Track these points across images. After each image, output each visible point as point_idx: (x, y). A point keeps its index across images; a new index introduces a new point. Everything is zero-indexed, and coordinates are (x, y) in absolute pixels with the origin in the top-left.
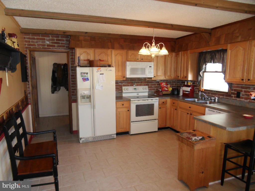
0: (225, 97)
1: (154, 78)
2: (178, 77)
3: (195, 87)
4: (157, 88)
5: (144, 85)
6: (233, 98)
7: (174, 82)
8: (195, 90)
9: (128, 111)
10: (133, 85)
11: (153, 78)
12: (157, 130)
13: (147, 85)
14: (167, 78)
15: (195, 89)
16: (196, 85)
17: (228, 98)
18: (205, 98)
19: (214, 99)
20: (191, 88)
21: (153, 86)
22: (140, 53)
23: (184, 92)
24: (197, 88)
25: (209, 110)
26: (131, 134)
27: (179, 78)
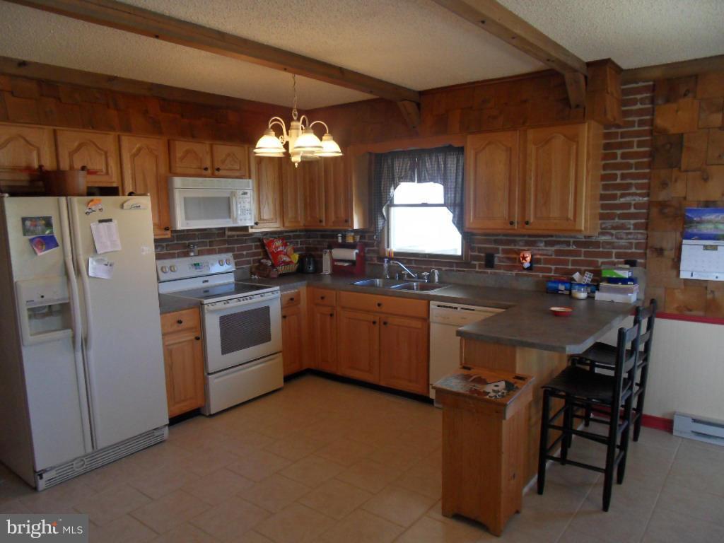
0: (455, 269)
1: (256, 226)
2: (321, 221)
3: (367, 249)
4: (256, 258)
5: (221, 251)
6: (477, 269)
7: (299, 237)
8: (367, 255)
9: (197, 339)
10: (186, 255)
11: (252, 227)
12: (280, 383)
13: (227, 251)
14: (289, 225)
15: (368, 253)
16: (370, 241)
17: (464, 271)
18: (401, 277)
19: (428, 276)
20: (357, 251)
21: (245, 253)
22: (259, 148)
23: (336, 263)
24: (374, 251)
25: (439, 306)
26: (213, 412)
27: (324, 224)
